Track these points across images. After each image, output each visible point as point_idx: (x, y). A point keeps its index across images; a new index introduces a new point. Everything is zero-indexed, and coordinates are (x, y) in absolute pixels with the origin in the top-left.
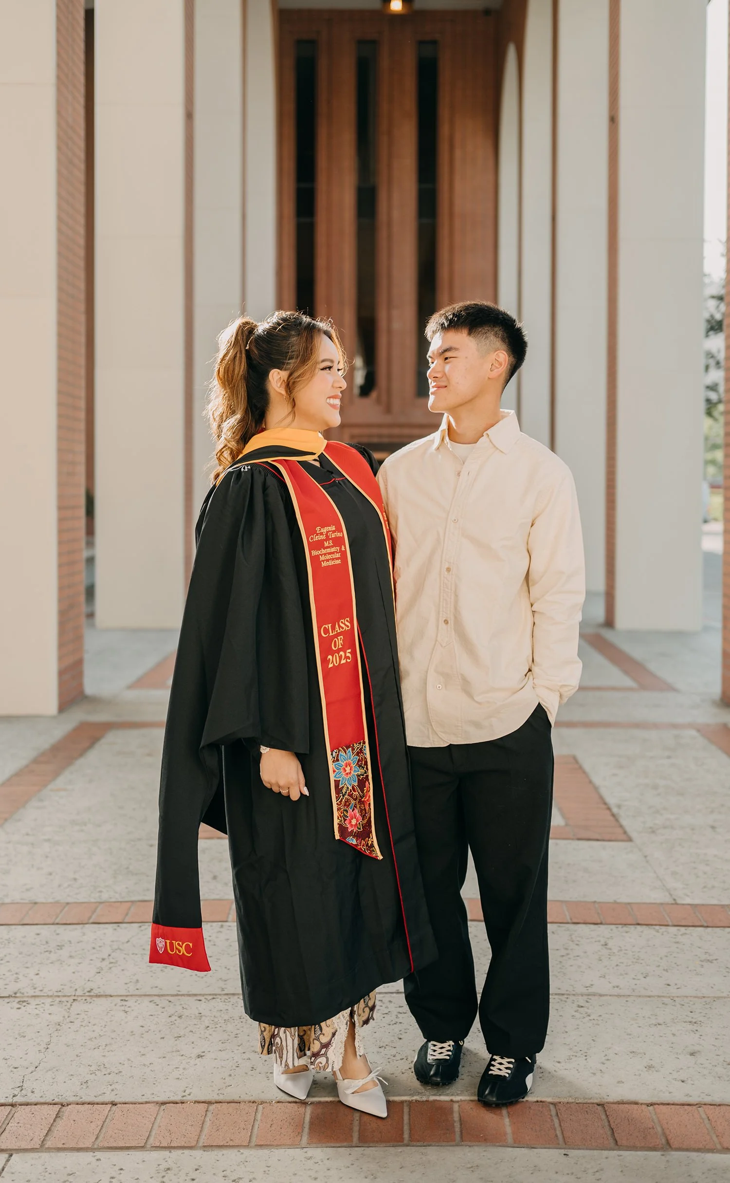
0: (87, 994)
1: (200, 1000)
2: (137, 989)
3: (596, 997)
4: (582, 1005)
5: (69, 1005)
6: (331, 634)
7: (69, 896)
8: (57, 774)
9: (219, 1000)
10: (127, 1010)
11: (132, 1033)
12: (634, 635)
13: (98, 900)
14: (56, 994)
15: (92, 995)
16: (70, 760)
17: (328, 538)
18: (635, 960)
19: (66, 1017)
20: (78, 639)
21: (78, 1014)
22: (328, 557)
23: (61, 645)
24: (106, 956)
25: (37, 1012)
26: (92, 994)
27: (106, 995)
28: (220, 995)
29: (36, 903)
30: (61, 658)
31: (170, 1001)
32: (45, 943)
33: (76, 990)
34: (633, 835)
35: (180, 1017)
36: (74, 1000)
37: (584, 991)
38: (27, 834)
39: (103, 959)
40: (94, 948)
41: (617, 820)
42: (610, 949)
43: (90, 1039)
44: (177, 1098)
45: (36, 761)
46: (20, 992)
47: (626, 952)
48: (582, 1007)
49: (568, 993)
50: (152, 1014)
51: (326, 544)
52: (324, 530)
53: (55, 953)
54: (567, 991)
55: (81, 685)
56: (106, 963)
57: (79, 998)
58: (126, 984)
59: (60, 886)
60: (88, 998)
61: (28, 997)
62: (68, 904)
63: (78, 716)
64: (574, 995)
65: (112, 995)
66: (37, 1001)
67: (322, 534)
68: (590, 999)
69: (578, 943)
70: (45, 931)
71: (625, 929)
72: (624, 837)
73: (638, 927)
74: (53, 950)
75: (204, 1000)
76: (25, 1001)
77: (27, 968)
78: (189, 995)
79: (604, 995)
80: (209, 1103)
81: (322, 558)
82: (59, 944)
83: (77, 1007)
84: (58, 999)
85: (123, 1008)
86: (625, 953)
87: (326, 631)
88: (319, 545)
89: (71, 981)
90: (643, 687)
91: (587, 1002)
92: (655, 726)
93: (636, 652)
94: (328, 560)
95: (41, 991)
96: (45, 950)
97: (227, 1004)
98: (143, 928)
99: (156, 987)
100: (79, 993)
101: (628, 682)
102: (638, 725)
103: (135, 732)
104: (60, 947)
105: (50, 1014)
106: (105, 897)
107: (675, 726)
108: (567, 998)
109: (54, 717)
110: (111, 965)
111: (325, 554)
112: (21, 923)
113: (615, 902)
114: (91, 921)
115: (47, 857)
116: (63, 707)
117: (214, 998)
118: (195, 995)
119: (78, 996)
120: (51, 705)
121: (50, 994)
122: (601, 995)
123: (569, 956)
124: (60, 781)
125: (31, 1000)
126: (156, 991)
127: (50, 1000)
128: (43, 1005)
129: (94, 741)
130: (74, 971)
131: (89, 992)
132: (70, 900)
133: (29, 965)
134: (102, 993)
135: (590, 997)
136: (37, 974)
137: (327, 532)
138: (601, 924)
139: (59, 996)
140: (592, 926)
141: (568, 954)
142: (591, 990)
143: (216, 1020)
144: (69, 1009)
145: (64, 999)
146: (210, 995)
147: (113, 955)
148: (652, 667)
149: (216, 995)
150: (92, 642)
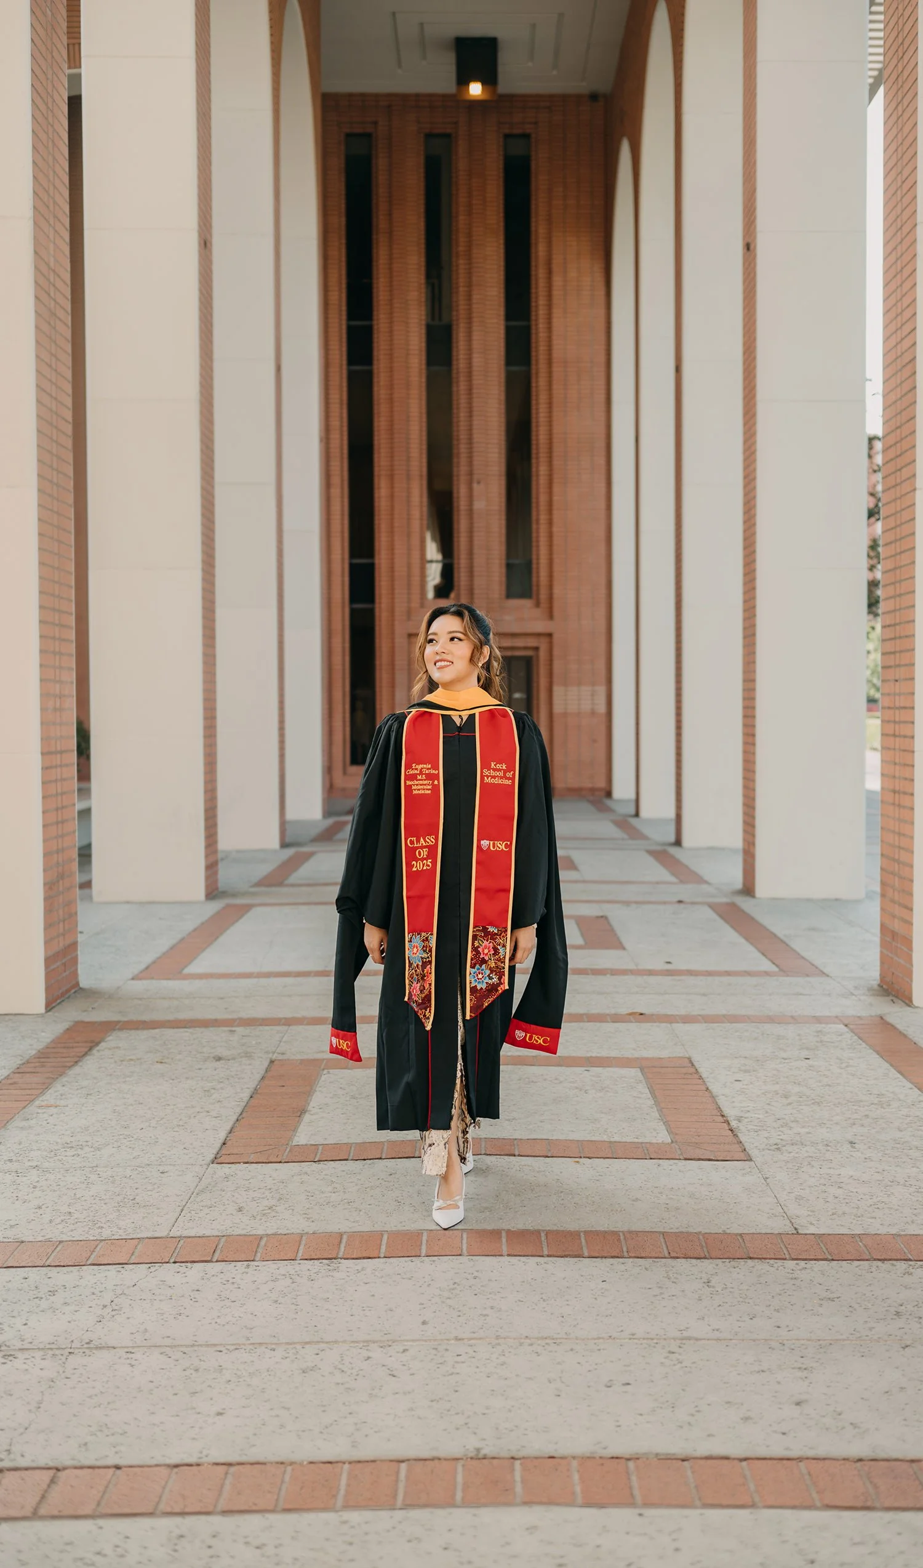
0: (86, 1346)
1: (221, 1351)
2: (146, 1340)
3: (692, 1342)
4: (674, 1351)
5: (63, 1358)
6: (415, 845)
7: (62, 1233)
8: (46, 1087)
9: (242, 1351)
10: (133, 1362)
11: (140, 1390)
12: (777, 904)
13: (99, 1238)
14: (48, 1346)
15: (91, 1347)
16: (61, 1071)
17: (421, 773)
18: (741, 1300)
19: (61, 1372)
20: (71, 917)
21: (75, 1369)
22: (419, 787)
23: (48, 926)
24: (108, 1303)
25: (26, 1367)
26: (91, 1345)
27: (108, 1347)
28: (244, 1344)
29: (22, 1242)
30: (47, 942)
31: (185, 1353)
32: (33, 1288)
33: (72, 1341)
34: (753, 1153)
35: (197, 1370)
36: (70, 1353)
37: (678, 1334)
38: (11, 1161)
39: (105, 1306)
40: (93, 1294)
41: (735, 1136)
42: (714, 1287)
43: (90, 1397)
44: (193, 1460)
45: (18, 1071)
46: (6, 1345)
47: (731, 1290)
48: (673, 1353)
49: (658, 1337)
50: (163, 1367)
51: (419, 777)
52: (420, 767)
53: (47, 1299)
54: (657, 1335)
55: (75, 974)
56: (108, 1310)
57: (76, 1351)
58: (132, 1333)
59: (51, 1221)
60: (87, 1351)
61: (15, 1350)
62: (61, 1242)
63: (71, 1014)
64: (665, 1339)
65: (116, 1346)
66: (26, 1355)
67: (416, 769)
68: (684, 1344)
69: (675, 1280)
70: (33, 1273)
71: (733, 1263)
72: (742, 1156)
73: (749, 1261)
74: (43, 1296)
75: (225, 1351)
76: (11, 1355)
77: (13, 1317)
78: (207, 1346)
79: (701, 1339)
80: (230, 1465)
81: (413, 787)
82: (52, 1289)
83: (74, 1361)
84: (51, 1352)
85: (128, 1361)
86: (730, 1292)
87: (412, 842)
88: (413, 777)
89: (66, 1331)
90: (784, 971)
91: (680, 1347)
92: (794, 1020)
93: (778, 926)
94: (419, 790)
95: (31, 1343)
96: (35, 1296)
97: (253, 1355)
98: (152, 1269)
99: (169, 1337)
100: (76, 1344)
101: (766, 965)
102: (771, 1020)
103: (144, 1034)
104: (53, 1293)
105: (41, 1369)
106: (106, 1233)
107: (818, 1020)
108: (657, 1343)
109: (42, 1015)
110: (114, 1313)
111: (417, 785)
112: (5, 1266)
113: (725, 1233)
114: (89, 1262)
115: (35, 1187)
116: (52, 1004)
117: (236, 1349)
118: (215, 1345)
119: (74, 1348)
120: (37, 1002)
121: (41, 1346)
122: (697, 1339)
123: (663, 1296)
124: (49, 1097)
125: (19, 1354)
126: (168, 1342)
127: (41, 1353)
128: (33, 1359)
129: (93, 1044)
130: (70, 1319)
131: (87, 1343)
132: (65, 1238)
133: (15, 1314)
134: (104, 1345)
135: (684, 1341)
136: (25, 1324)
137: (422, 768)
138: (705, 1258)
139: (51, 1349)
140: (694, 1261)
141: (661, 1293)
142: (685, 1334)
143: (239, 1373)
144: (64, 1363)
145: (58, 1352)
146: (233, 1345)
147: (116, 1301)
148: (796, 945)
149: (239, 1344)
150: (88, 920)
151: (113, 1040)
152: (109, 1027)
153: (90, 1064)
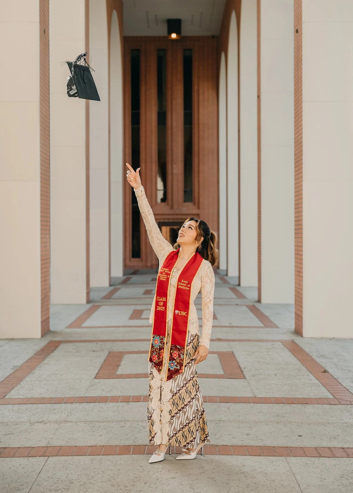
8: (44, 359)
10: (78, 425)
11: (80, 431)
15: (66, 421)
17: (164, 272)
18: (237, 412)
22: (163, 277)
23: (42, 312)
25: (50, 426)
27: (71, 422)
28: (105, 421)
32: (49, 408)
33: (61, 420)
34: (247, 377)
37: (219, 420)
38: (38, 378)
39: (68, 413)
40: (65, 410)
41: (242, 373)
42: (230, 409)
46: (44, 421)
47: (235, 410)
50: (85, 426)
55: (49, 327)
56: (69, 413)
57: (62, 422)
59: (51, 393)
61: (47, 422)
63: (49, 338)
66: (49, 423)
70: (49, 405)
72: (243, 378)
73: (241, 403)
74: (52, 410)
77: (45, 415)
81: (161, 277)
83: (62, 425)
85: (76, 425)
87: (158, 299)
89: (59, 418)
90: (266, 326)
92: (266, 341)
95: (50, 421)
96: (50, 410)
101: (261, 325)
102: (259, 341)
103: (71, 344)
104: (54, 410)
105: (54, 426)
106: (67, 396)
107: (273, 341)
109: (40, 339)
110: (71, 414)
112: (41, 403)
115: (45, 385)
116: (43, 335)
118: (98, 421)
121: (53, 421)
122: (224, 421)
124: (46, 361)
126: (86, 421)
127: (53, 423)
128: (51, 424)
129: (56, 347)
130: (59, 416)
132: (55, 397)
134: (69, 421)
136: (48, 417)
137: (165, 270)
139: (56, 422)
142: (221, 420)
144: (60, 425)
145: (58, 423)
147: (71, 411)
151: (62, 346)
152: (61, 342)
153: (56, 353)
